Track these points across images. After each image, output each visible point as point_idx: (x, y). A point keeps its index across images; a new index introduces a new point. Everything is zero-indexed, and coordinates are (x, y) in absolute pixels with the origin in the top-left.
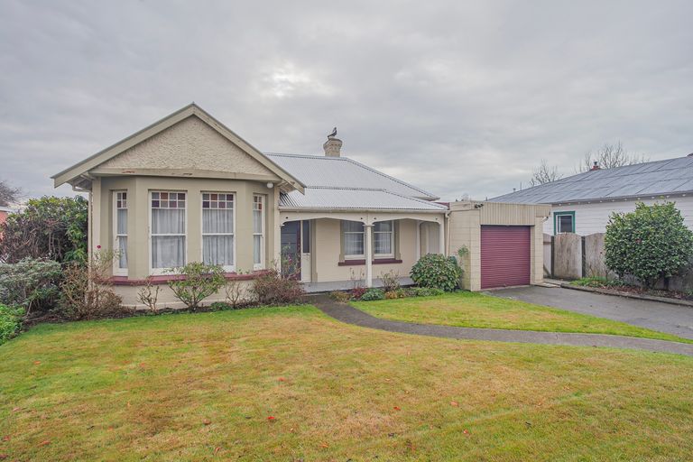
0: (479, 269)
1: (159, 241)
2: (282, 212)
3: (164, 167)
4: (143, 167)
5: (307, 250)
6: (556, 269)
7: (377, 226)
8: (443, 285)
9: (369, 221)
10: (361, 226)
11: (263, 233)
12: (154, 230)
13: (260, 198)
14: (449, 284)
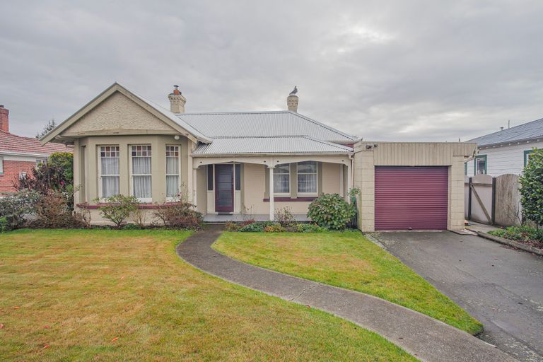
0: (372, 210)
1: (107, 180)
2: (194, 158)
3: (102, 129)
4: (90, 130)
5: (238, 188)
6: (497, 215)
7: (277, 168)
8: (329, 223)
9: (271, 164)
10: (266, 169)
11: (180, 174)
12: (103, 172)
13: (177, 148)
14: (335, 223)
